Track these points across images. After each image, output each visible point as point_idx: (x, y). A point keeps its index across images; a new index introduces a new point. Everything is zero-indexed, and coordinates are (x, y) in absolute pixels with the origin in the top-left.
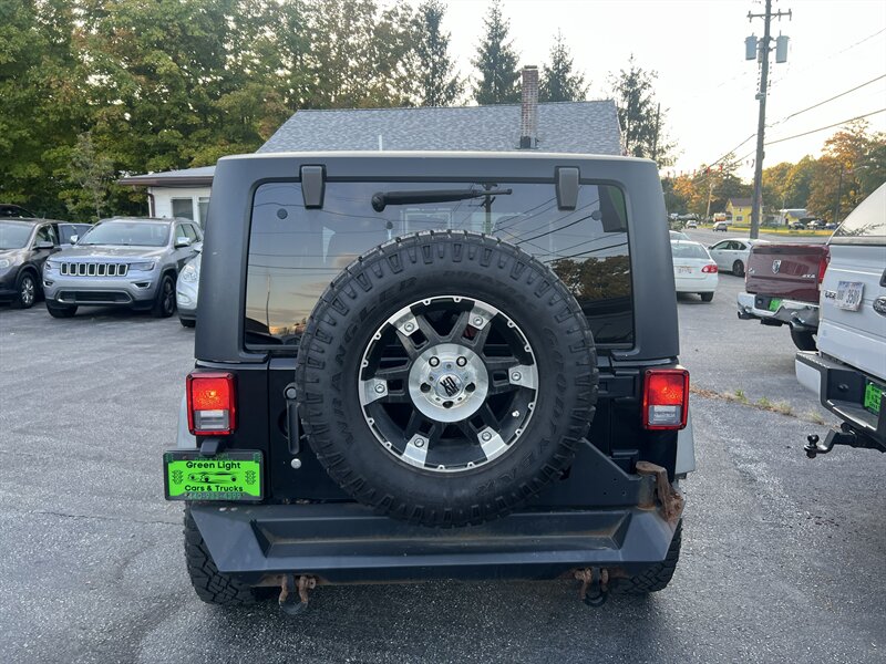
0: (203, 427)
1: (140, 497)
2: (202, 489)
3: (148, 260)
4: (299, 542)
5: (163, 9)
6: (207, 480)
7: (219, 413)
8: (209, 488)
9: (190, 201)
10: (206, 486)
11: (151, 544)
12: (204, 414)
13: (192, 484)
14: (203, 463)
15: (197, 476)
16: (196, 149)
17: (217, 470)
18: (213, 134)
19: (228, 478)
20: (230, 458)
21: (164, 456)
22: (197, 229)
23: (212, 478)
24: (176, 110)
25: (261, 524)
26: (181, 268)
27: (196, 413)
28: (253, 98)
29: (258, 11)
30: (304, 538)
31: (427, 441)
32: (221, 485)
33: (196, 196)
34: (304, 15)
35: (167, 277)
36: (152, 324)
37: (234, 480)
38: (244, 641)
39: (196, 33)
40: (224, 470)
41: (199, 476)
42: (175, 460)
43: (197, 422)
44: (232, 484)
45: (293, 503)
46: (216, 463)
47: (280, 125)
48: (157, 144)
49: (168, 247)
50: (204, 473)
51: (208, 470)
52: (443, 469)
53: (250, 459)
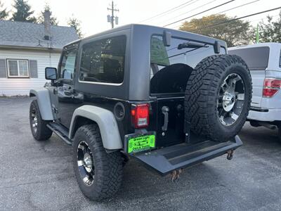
6: (139, 144)
10: (139, 147)
13: (135, 147)
14: (139, 138)
17: (143, 140)
23: (141, 143)
31: (223, 117)
32: (143, 146)
37: (147, 143)
40: (145, 140)
41: (137, 143)
46: (142, 137)
52: (228, 125)
53: (152, 134)
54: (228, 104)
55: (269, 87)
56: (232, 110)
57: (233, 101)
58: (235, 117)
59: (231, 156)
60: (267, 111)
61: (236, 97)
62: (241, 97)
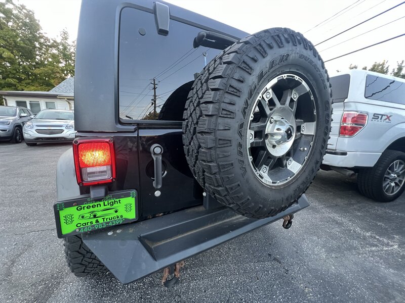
0: (89, 179)
1: (17, 220)
2: (91, 223)
3: (6, 121)
4: (169, 241)
5: (4, 33)
6: (95, 216)
7: (104, 168)
8: (97, 221)
9: (25, 102)
10: (94, 220)
11: (29, 246)
12: (89, 170)
13: (82, 221)
14: (91, 205)
15: (85, 215)
16: (25, 87)
17: (103, 207)
18: (32, 82)
19: (112, 211)
20: (113, 197)
21: (55, 206)
22: (30, 112)
23: (98, 214)
24: (15, 72)
25: (144, 237)
26: (24, 125)
27: (83, 170)
28: (50, 71)
29: (49, 42)
30: (171, 237)
31: (268, 168)
32: (106, 217)
33: (28, 101)
34: (69, 47)
35: (17, 128)
36: (11, 146)
37: (116, 212)
38: (110, 292)
39: (22, 45)
40: (109, 207)
41: (89, 215)
42: (66, 207)
43: (84, 177)
44: (115, 215)
45: (154, 217)
46: (102, 203)
47: (62, 81)
48: (5, 83)
49: (16, 117)
50: (92, 212)
51: (96, 209)
52: (279, 183)
53: (128, 195)
54: (279, 142)
55: (349, 124)
56: (288, 154)
57: (289, 136)
58: (294, 167)
59: (290, 222)
60: (344, 154)
61: (299, 129)
62: (309, 129)
